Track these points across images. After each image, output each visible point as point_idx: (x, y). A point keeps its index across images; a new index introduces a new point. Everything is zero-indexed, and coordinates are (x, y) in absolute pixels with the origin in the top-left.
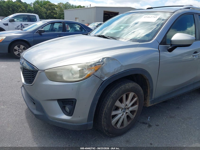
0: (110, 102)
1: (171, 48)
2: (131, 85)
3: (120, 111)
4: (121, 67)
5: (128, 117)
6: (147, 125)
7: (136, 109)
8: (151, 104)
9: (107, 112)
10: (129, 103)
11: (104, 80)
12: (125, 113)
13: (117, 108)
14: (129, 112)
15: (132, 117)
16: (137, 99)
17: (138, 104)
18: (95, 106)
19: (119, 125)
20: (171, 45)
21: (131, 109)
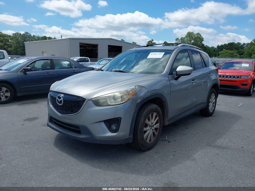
0: (142, 120)
1: (177, 77)
2: (154, 106)
3: (148, 128)
4: (148, 92)
5: (153, 133)
6: (167, 142)
7: (158, 127)
8: (168, 123)
9: (141, 127)
10: (153, 121)
11: (138, 102)
12: (151, 130)
13: (146, 126)
14: (154, 129)
15: (156, 134)
16: (158, 118)
17: (159, 122)
18: (134, 123)
19: (148, 140)
20: (177, 75)
21: (155, 126)
